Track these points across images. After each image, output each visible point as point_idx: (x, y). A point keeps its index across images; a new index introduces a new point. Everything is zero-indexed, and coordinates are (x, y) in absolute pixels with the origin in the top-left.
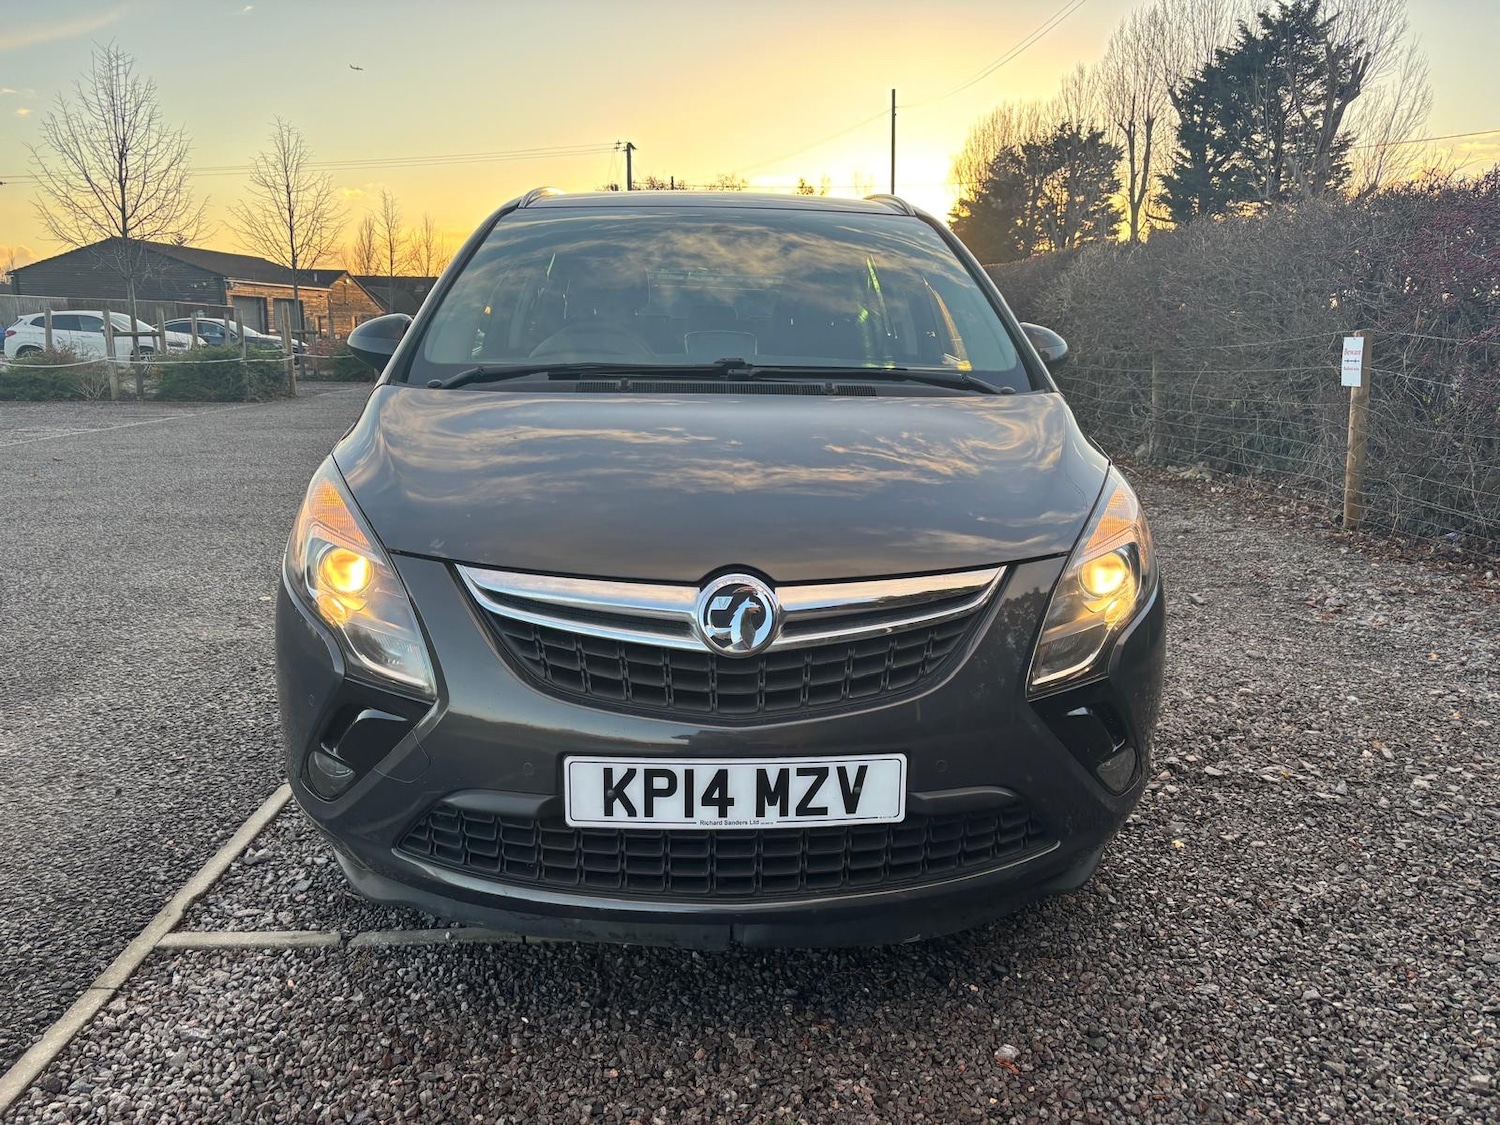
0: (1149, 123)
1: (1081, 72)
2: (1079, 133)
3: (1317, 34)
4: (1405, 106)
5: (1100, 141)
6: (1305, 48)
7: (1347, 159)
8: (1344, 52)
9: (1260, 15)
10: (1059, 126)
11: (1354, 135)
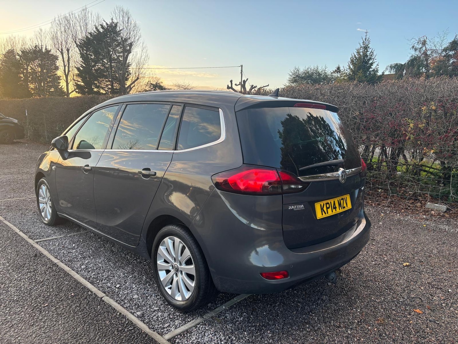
0: (68, 50)
1: (41, 30)
2: (42, 49)
3: (118, 34)
4: (143, 57)
5: (50, 53)
6: (115, 37)
7: (129, 70)
8: (126, 40)
9: (101, 25)
10: (34, 46)
11: (131, 63)
